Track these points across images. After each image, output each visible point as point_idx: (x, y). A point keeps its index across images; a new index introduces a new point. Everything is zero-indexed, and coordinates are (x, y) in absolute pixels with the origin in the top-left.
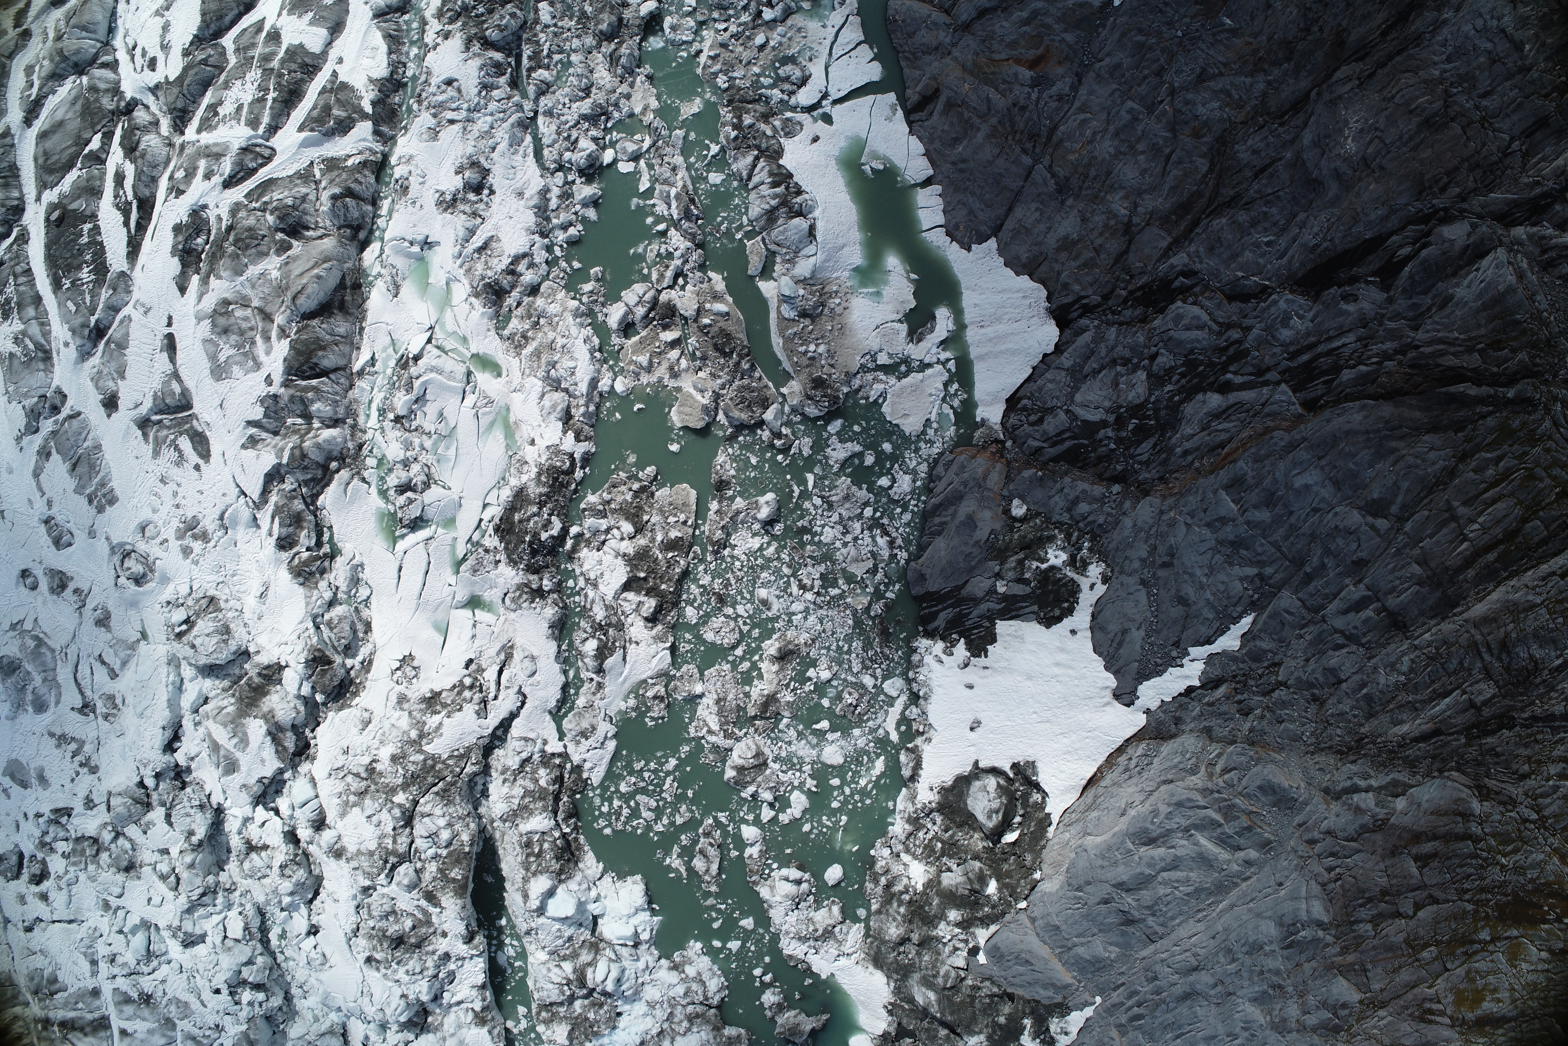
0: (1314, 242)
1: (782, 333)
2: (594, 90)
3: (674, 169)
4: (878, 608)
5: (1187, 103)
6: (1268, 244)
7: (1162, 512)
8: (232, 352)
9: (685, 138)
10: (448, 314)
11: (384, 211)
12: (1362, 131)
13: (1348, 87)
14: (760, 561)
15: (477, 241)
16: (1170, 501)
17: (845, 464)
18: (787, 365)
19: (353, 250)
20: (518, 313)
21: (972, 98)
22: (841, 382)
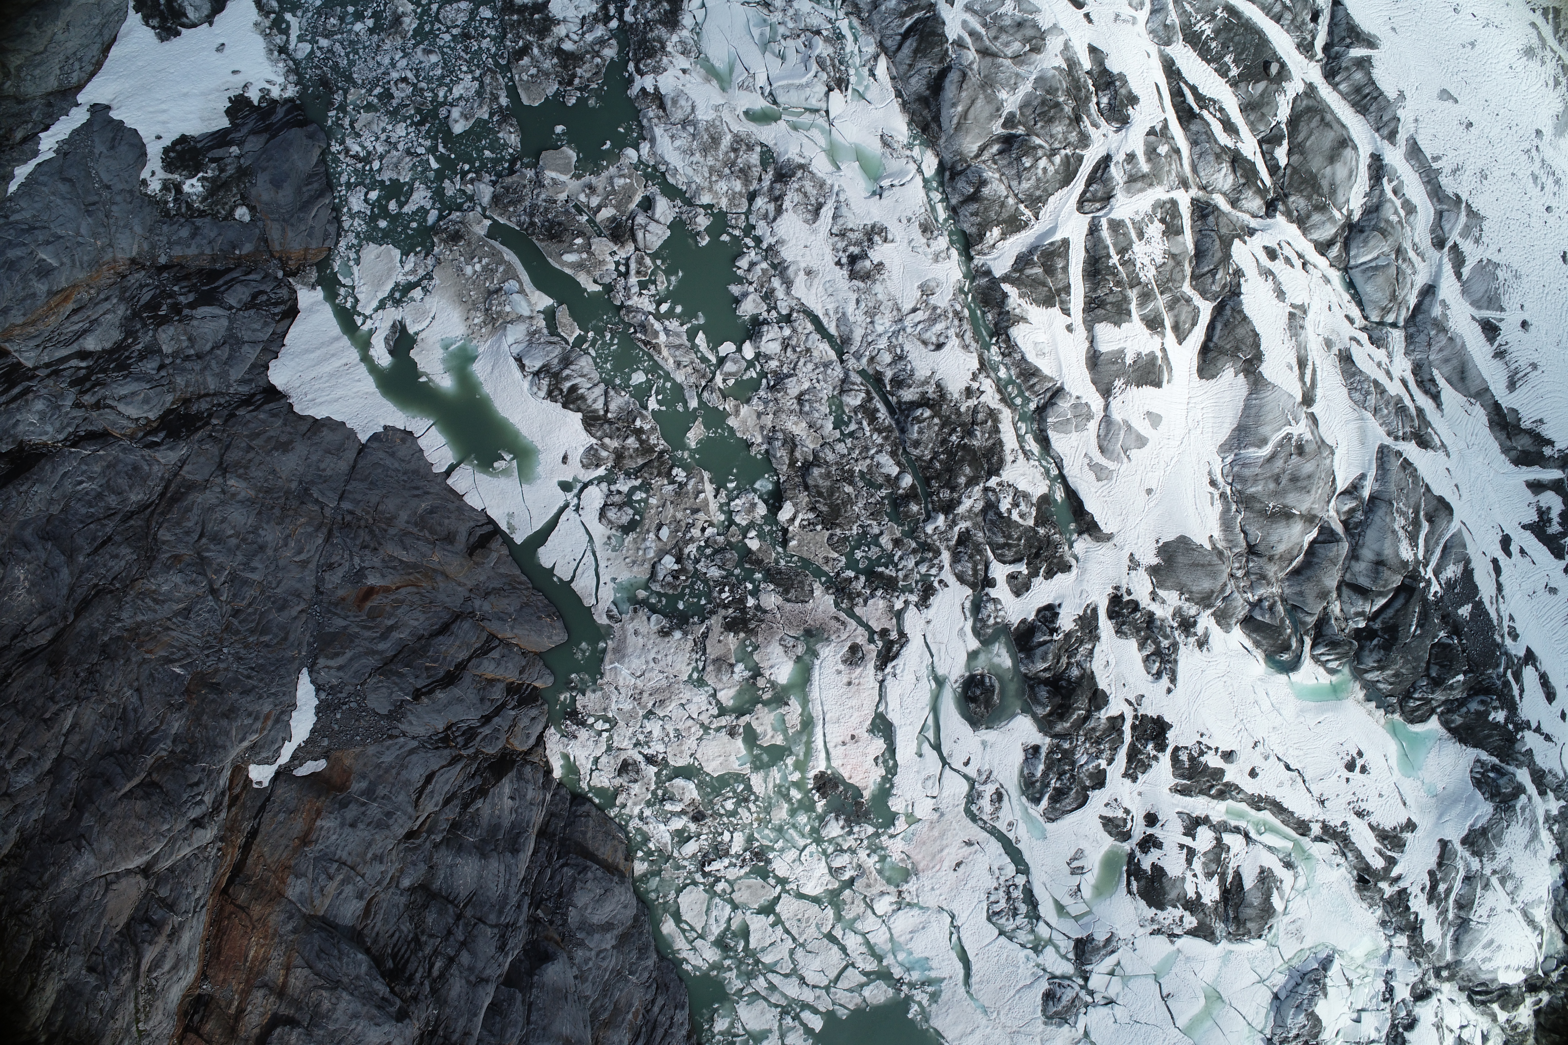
0: (36, 489)
1: (509, 265)
2: (796, 407)
3: (678, 364)
4: (338, 98)
5: (194, 584)
6: (81, 482)
7: (111, 245)
8: (1002, 10)
9: (685, 403)
10: (822, 142)
11: (940, 208)
12: (13, 589)
13: (35, 624)
14: (448, 80)
15: (827, 212)
16: (108, 257)
17: (411, 190)
18: (497, 244)
19: (948, 157)
20: (756, 172)
21: (425, 548)
22: (441, 252)
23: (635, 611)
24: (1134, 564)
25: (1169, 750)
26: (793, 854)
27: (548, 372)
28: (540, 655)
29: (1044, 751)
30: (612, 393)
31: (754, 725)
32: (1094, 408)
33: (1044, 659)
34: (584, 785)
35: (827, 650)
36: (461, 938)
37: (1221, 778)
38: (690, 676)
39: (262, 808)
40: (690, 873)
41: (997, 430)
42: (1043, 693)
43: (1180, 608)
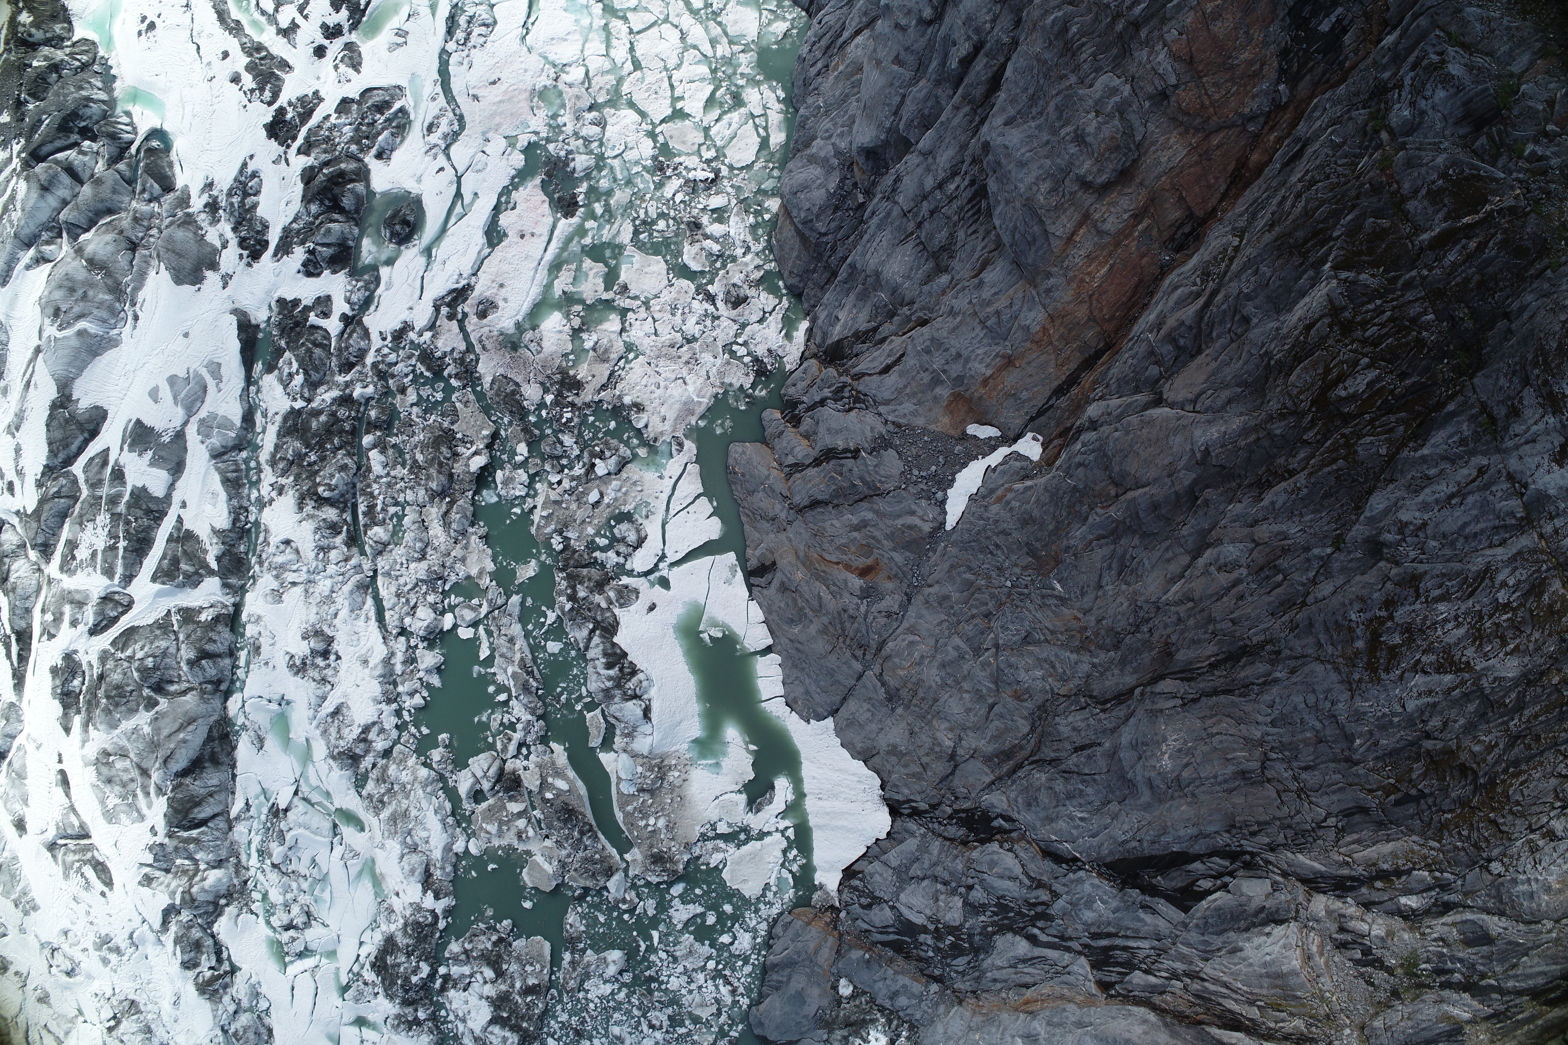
0: (1123, 838)
1: (622, 808)
2: (429, 551)
3: (512, 641)
4: (722, 1044)
5: (1011, 666)
6: (1082, 819)
7: (970, 1028)
8: (118, 801)
9: (522, 603)
10: (311, 770)
11: (242, 662)
12: (1180, 750)
13: (1170, 703)
14: (612, 1004)
15: (329, 707)
16: (978, 1019)
17: (687, 924)
19: (217, 703)
20: (373, 775)
21: (804, 588)
22: (681, 853)
23: (656, 440)
24: (226, 279)
25: (276, 106)
26: (629, 156)
27: (625, 693)
28: (764, 441)
29: (373, 151)
30: (581, 645)
31: (602, 286)
32: (196, 427)
33: (329, 231)
34: (785, 303)
35: (505, 325)
36: (925, 203)
37: (251, 62)
38: (636, 357)
39: (1041, 413)
40: (730, 179)
41: (277, 447)
42: (347, 202)
43: (211, 224)
